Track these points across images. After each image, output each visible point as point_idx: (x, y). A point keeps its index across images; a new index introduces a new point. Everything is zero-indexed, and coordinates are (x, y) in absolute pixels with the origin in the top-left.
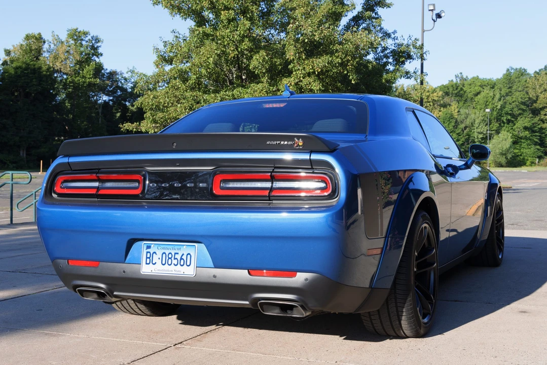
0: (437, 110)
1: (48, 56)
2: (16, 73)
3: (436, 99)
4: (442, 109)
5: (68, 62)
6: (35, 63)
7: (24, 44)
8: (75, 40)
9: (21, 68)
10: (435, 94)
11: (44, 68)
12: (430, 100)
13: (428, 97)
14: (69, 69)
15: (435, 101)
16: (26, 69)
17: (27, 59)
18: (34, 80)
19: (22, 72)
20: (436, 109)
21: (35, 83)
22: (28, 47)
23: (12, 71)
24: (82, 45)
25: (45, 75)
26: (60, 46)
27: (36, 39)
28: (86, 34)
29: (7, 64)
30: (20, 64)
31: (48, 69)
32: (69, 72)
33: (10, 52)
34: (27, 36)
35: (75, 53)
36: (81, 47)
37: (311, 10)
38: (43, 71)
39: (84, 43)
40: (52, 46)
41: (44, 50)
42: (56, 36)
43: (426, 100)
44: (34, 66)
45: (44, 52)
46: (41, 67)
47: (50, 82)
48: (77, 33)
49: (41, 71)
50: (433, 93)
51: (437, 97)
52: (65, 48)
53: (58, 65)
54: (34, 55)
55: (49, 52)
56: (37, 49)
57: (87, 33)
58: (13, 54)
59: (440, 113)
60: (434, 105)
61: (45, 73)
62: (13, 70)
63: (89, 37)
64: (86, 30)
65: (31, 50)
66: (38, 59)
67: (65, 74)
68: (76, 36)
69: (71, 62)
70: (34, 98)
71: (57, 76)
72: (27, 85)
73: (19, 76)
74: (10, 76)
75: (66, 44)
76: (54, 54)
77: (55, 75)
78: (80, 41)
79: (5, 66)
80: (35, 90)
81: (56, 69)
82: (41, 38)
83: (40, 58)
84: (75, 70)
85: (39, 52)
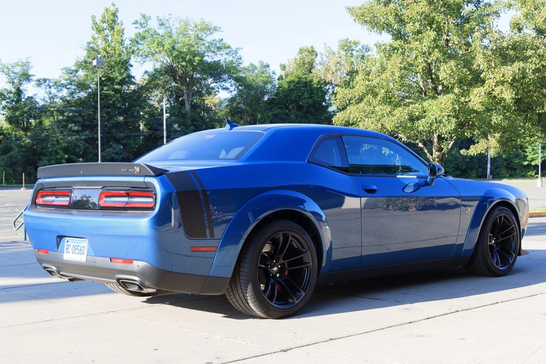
1: (319, 68)
2: (289, 87)
5: (339, 73)
6: (307, 76)
7: (298, 57)
8: (346, 50)
9: (293, 82)
11: (315, 81)
14: (339, 81)
16: (299, 83)
17: (299, 73)
18: (305, 93)
19: (294, 86)
21: (306, 96)
22: (301, 61)
23: (286, 86)
24: (353, 55)
25: (315, 88)
26: (332, 58)
27: (309, 52)
28: (356, 44)
29: (282, 79)
30: (292, 78)
31: (319, 82)
32: (340, 84)
33: (285, 66)
34: (301, 50)
35: (346, 64)
36: (352, 57)
38: (314, 84)
39: (354, 53)
40: (324, 58)
41: (316, 62)
42: (328, 48)
44: (306, 79)
45: (317, 64)
46: (312, 79)
47: (320, 94)
48: (348, 44)
49: (312, 84)
52: (336, 59)
53: (329, 78)
54: (306, 68)
55: (322, 64)
56: (309, 63)
57: (357, 43)
58: (287, 69)
61: (315, 86)
62: (287, 84)
63: (360, 47)
64: (356, 40)
65: (304, 64)
66: (310, 72)
67: (336, 85)
68: (347, 46)
69: (342, 73)
70: (306, 110)
71: (329, 88)
72: (299, 98)
73: (292, 90)
74: (284, 91)
75: (337, 55)
76: (326, 66)
77: (327, 87)
78: (351, 52)
79: (280, 81)
80: (307, 103)
81: (327, 81)
82: (313, 51)
83: (313, 70)
84: (345, 81)
85: (312, 65)
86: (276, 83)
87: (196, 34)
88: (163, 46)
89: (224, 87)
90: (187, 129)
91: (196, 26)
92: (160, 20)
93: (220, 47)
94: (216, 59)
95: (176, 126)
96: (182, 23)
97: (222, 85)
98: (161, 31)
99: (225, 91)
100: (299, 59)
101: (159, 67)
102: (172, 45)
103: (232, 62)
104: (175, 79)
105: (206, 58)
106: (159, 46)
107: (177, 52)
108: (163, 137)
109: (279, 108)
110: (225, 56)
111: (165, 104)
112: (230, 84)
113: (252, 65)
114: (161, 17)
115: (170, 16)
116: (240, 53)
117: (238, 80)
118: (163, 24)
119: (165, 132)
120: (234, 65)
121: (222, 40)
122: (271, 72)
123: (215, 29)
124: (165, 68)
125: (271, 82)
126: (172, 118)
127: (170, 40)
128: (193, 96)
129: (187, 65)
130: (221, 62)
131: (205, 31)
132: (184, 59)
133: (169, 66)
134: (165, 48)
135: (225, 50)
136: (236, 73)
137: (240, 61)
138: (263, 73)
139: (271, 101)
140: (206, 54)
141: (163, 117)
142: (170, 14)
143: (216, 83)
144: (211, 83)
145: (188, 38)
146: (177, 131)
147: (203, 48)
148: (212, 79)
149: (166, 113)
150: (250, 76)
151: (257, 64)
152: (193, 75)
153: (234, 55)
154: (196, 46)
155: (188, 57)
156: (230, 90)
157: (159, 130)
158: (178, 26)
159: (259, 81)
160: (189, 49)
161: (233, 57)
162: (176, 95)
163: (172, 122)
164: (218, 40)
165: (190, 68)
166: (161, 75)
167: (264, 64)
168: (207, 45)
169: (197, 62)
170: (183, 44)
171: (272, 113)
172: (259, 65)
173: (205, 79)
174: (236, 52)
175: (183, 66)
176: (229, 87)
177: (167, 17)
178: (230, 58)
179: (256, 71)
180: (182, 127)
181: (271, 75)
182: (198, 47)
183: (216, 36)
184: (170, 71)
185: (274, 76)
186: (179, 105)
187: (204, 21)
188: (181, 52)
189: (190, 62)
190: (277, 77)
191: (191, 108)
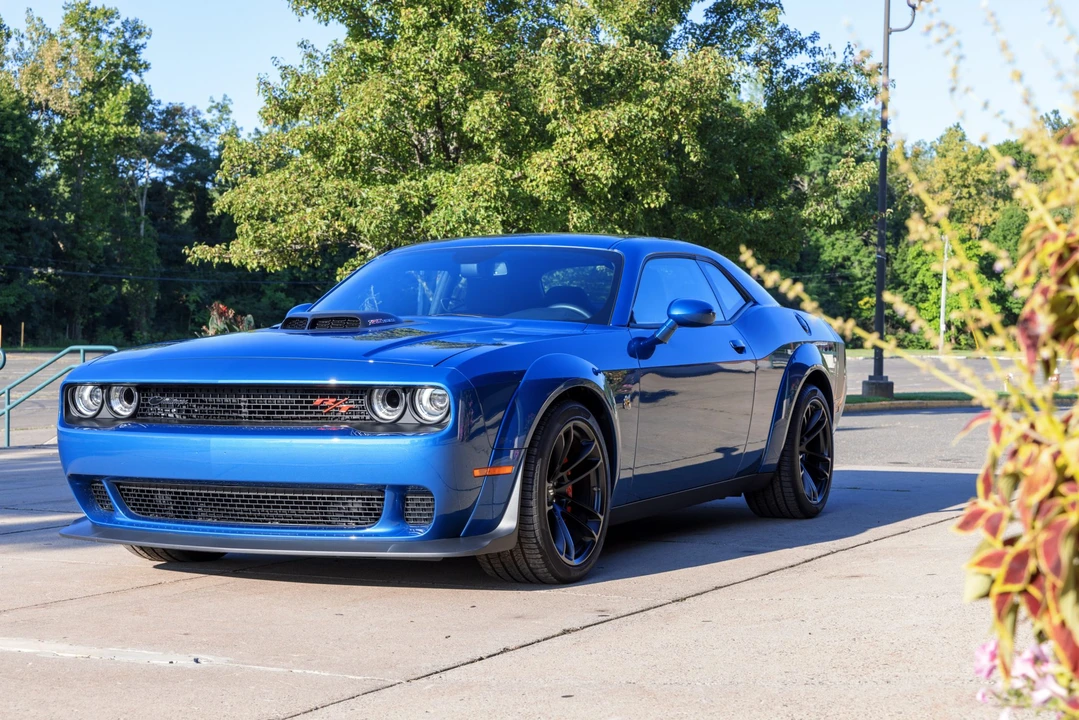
0: (987, 207)
1: (16, 68)
3: (985, 178)
4: (1000, 203)
5: (65, 84)
8: (83, 30)
10: (983, 166)
11: (8, 99)
12: (970, 180)
13: (965, 172)
14: (67, 102)
15: (983, 183)
20: (984, 203)
24: (101, 42)
25: (9, 117)
26: (47, 45)
28: (109, 15)
31: (16, 102)
32: (68, 110)
35: (83, 63)
36: (98, 47)
38: (5, 107)
39: (104, 37)
40: (27, 44)
41: (6, 54)
42: (36, 21)
43: (960, 182)
45: (8, 59)
47: (20, 133)
48: (88, 14)
50: (978, 163)
51: (989, 173)
52: (58, 48)
53: (41, 93)
55: (20, 60)
57: (112, 15)
59: (996, 215)
60: (979, 193)
61: (8, 111)
63: (118, 24)
64: (110, 6)
67: (58, 114)
68: (86, 20)
69: (73, 86)
71: (39, 120)
75: (60, 41)
76: (31, 66)
77: (35, 117)
78: (94, 34)
81: (35, 101)
84: (82, 104)
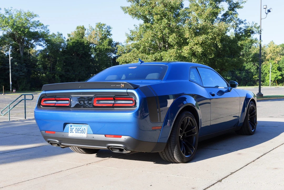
0: (279, 57)
1: (87, 36)
2: (73, 45)
3: (278, 51)
4: (281, 56)
5: (96, 38)
6: (81, 40)
7: (76, 31)
8: (99, 28)
9: (75, 43)
10: (278, 49)
11: (85, 42)
12: (275, 52)
13: (274, 50)
14: (97, 42)
15: (278, 52)
16: (77, 43)
17: (78, 38)
18: (81, 48)
19: (75, 44)
20: (278, 56)
21: (81, 49)
22: (78, 33)
23: (71, 44)
24: (103, 30)
25: (86, 45)
26: (93, 31)
27: (82, 28)
28: (104, 25)
29: (69, 41)
30: (74, 41)
31: (87, 43)
32: (97, 44)
33: (70, 35)
34: (78, 27)
35: (100, 34)
36: (102, 31)
37: (202, 12)
39: (103, 29)
40: (89, 31)
42: (91, 27)
43: (273, 52)
44: (81, 41)
45: (86, 34)
46: (84, 41)
47: (88, 49)
48: (100, 25)
49: (84, 43)
50: (277, 48)
51: (279, 50)
52: (95, 32)
53: (92, 41)
54: (81, 36)
55: (88, 34)
56: (82, 33)
57: (105, 25)
58: (71, 36)
59: (280, 58)
60: (277, 54)
61: (86, 44)
62: (71, 43)
63: (106, 27)
64: (104, 23)
65: (79, 34)
66: (82, 38)
67: (95, 44)
69: (98, 39)
70: (81, 56)
71: (92, 46)
72: (78, 50)
73: (74, 46)
74: (70, 47)
75: (95, 30)
76: (90, 35)
77: (91, 45)
79: (68, 42)
80: (82, 53)
81: (91, 42)
82: (84, 28)
83: (84, 37)
84: (99, 42)
85: (83, 34)
86: (66, 43)
87: (26, 18)
88: (9, 23)
89: (40, 44)
90: (21, 65)
91: (25, 14)
92: (6, 10)
93: (38, 24)
94: (36, 30)
95: (16, 63)
96: (18, 12)
97: (39, 43)
98: (7, 16)
99: (41, 46)
100: (77, 32)
101: (6, 34)
102: (13, 23)
103: (44, 32)
104: (14, 40)
105: (30, 30)
106: (6, 23)
107: (16, 27)
108: (9, 69)
109: (68, 55)
110: (41, 29)
111: (9, 53)
112: (43, 43)
113: (53, 34)
114: (7, 9)
115: (12, 8)
116: (48, 28)
117: (47, 41)
118: (8, 12)
119: (10, 66)
120: (45, 33)
121: (39, 21)
122: (63, 38)
123: (36, 16)
124: (9, 34)
125: (64, 42)
126: (14, 59)
127: (12, 20)
128: (24, 48)
129: (21, 33)
130: (38, 32)
131: (30, 17)
132: (20, 30)
133: (11, 33)
134: (10, 24)
135: (41, 26)
136: (46, 38)
137: (48, 32)
138: (59, 38)
139: (64, 52)
140: (31, 28)
141: (9, 59)
142: (11, 7)
143: (36, 42)
144: (34, 42)
145: (22, 20)
146: (17, 66)
147: (30, 25)
148: (34, 41)
149: (11, 57)
150: (53, 39)
151: (56, 34)
152: (24, 38)
153: (45, 29)
154: (26, 24)
155: (22, 29)
156: (43, 45)
157: (7, 65)
158: (16, 13)
159: (58, 41)
160: (22, 25)
161: (45, 30)
162: (15, 48)
163: (14, 61)
164: (37, 21)
165: (23, 35)
166: (7, 38)
167: (60, 34)
168: (31, 23)
169: (26, 31)
170: (19, 23)
171: (64, 57)
172: (57, 34)
173: (31, 40)
174: (46, 27)
175: (19, 34)
176: (43, 44)
177: (10, 9)
178: (43, 30)
179: (56, 37)
180: (19, 64)
181: (64, 39)
182: (27, 24)
183: (36, 19)
184: (12, 36)
185: (65, 39)
186: (17, 53)
187: (29, 11)
188: (18, 27)
189: (23, 31)
190: (66, 40)
191: (23, 55)
